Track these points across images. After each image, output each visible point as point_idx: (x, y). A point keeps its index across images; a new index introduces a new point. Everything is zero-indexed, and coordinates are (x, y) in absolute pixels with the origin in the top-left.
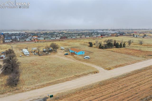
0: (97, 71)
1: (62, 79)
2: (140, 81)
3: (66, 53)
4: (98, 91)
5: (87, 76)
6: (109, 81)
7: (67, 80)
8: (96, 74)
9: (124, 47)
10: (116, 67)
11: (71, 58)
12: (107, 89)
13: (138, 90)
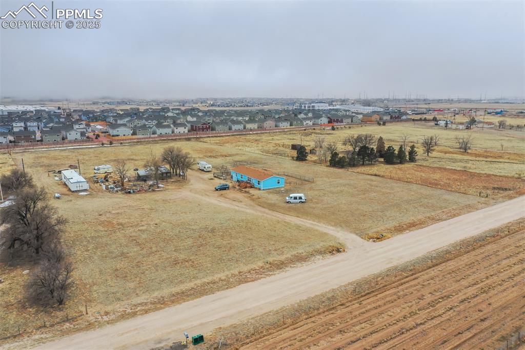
0: (339, 246)
1: (222, 276)
2: (487, 278)
3: (219, 182)
4: (355, 316)
5: (306, 263)
6: (386, 278)
7: (242, 279)
8: (339, 256)
9: (412, 159)
10: (400, 229)
11: (241, 202)
12: (383, 308)
13: (484, 306)
